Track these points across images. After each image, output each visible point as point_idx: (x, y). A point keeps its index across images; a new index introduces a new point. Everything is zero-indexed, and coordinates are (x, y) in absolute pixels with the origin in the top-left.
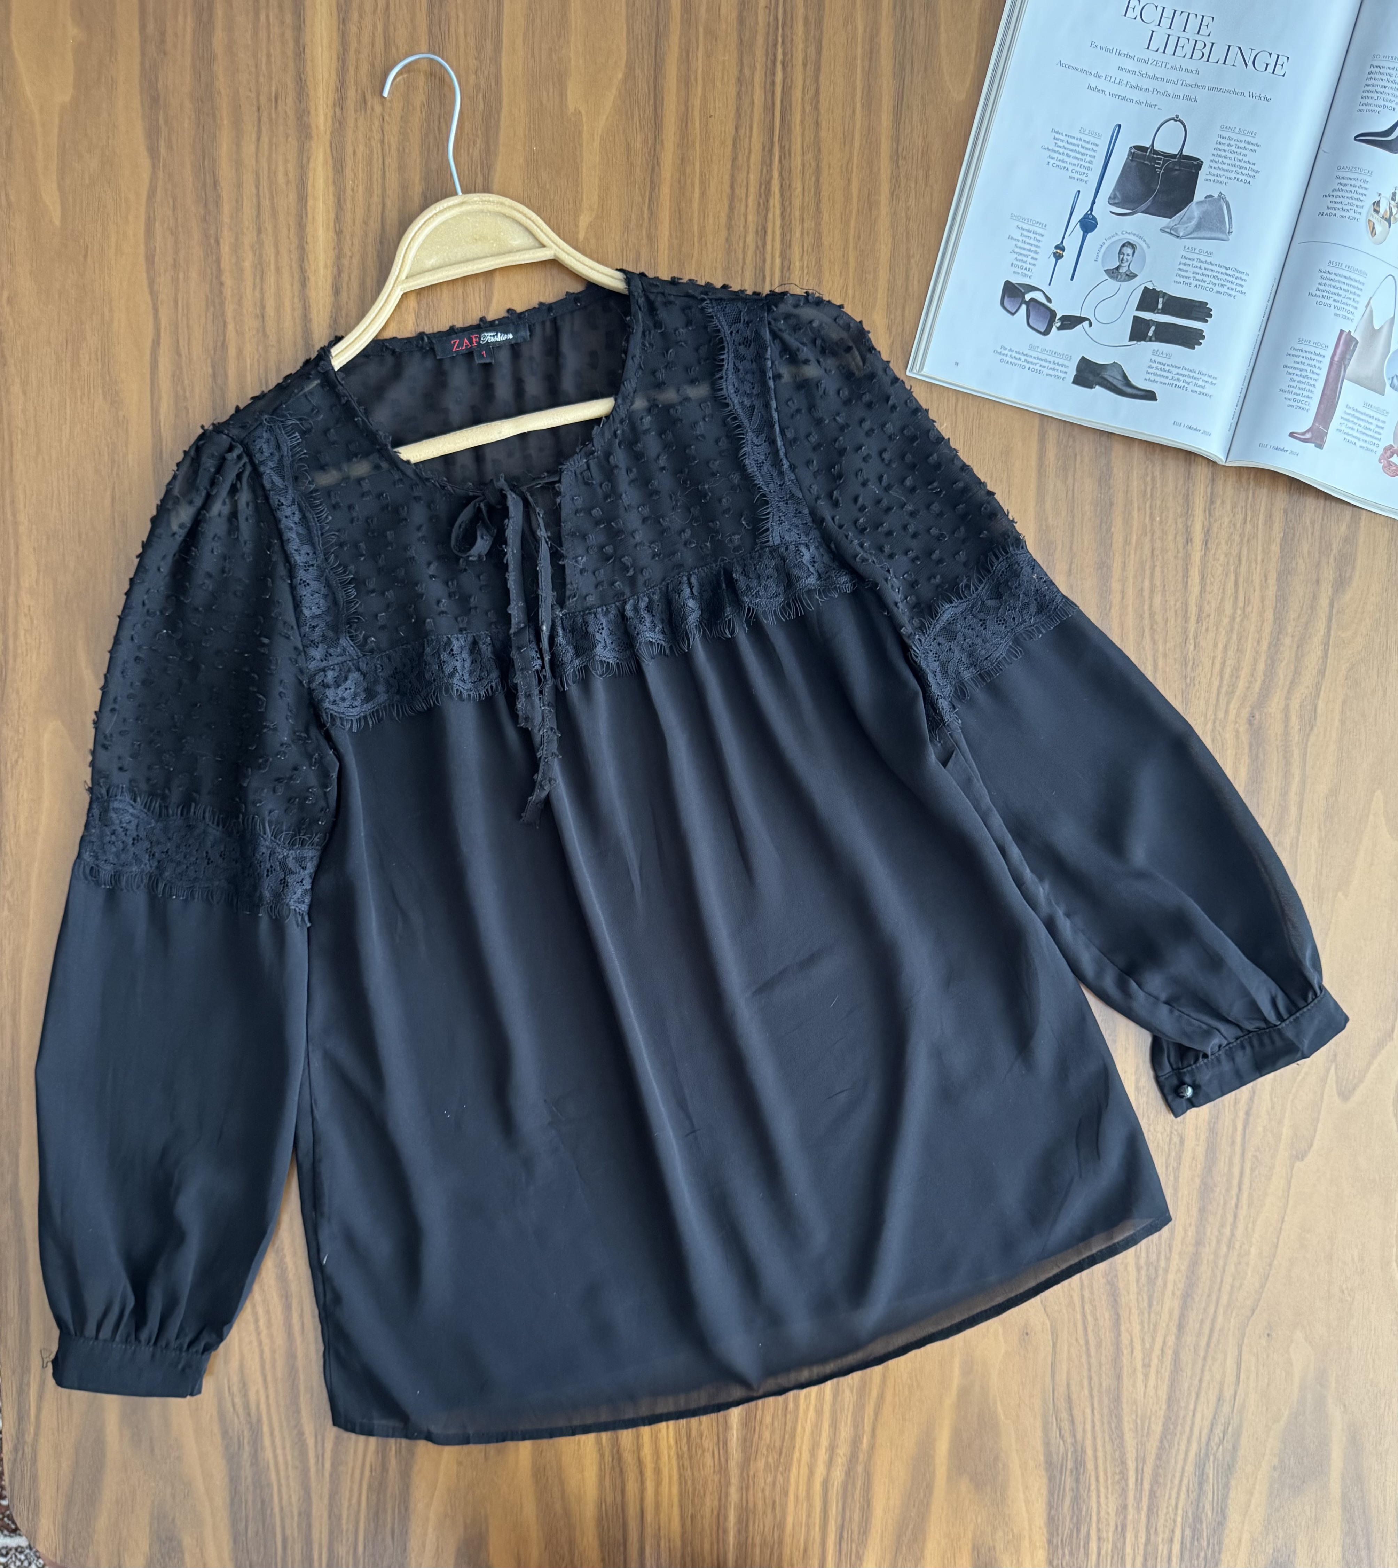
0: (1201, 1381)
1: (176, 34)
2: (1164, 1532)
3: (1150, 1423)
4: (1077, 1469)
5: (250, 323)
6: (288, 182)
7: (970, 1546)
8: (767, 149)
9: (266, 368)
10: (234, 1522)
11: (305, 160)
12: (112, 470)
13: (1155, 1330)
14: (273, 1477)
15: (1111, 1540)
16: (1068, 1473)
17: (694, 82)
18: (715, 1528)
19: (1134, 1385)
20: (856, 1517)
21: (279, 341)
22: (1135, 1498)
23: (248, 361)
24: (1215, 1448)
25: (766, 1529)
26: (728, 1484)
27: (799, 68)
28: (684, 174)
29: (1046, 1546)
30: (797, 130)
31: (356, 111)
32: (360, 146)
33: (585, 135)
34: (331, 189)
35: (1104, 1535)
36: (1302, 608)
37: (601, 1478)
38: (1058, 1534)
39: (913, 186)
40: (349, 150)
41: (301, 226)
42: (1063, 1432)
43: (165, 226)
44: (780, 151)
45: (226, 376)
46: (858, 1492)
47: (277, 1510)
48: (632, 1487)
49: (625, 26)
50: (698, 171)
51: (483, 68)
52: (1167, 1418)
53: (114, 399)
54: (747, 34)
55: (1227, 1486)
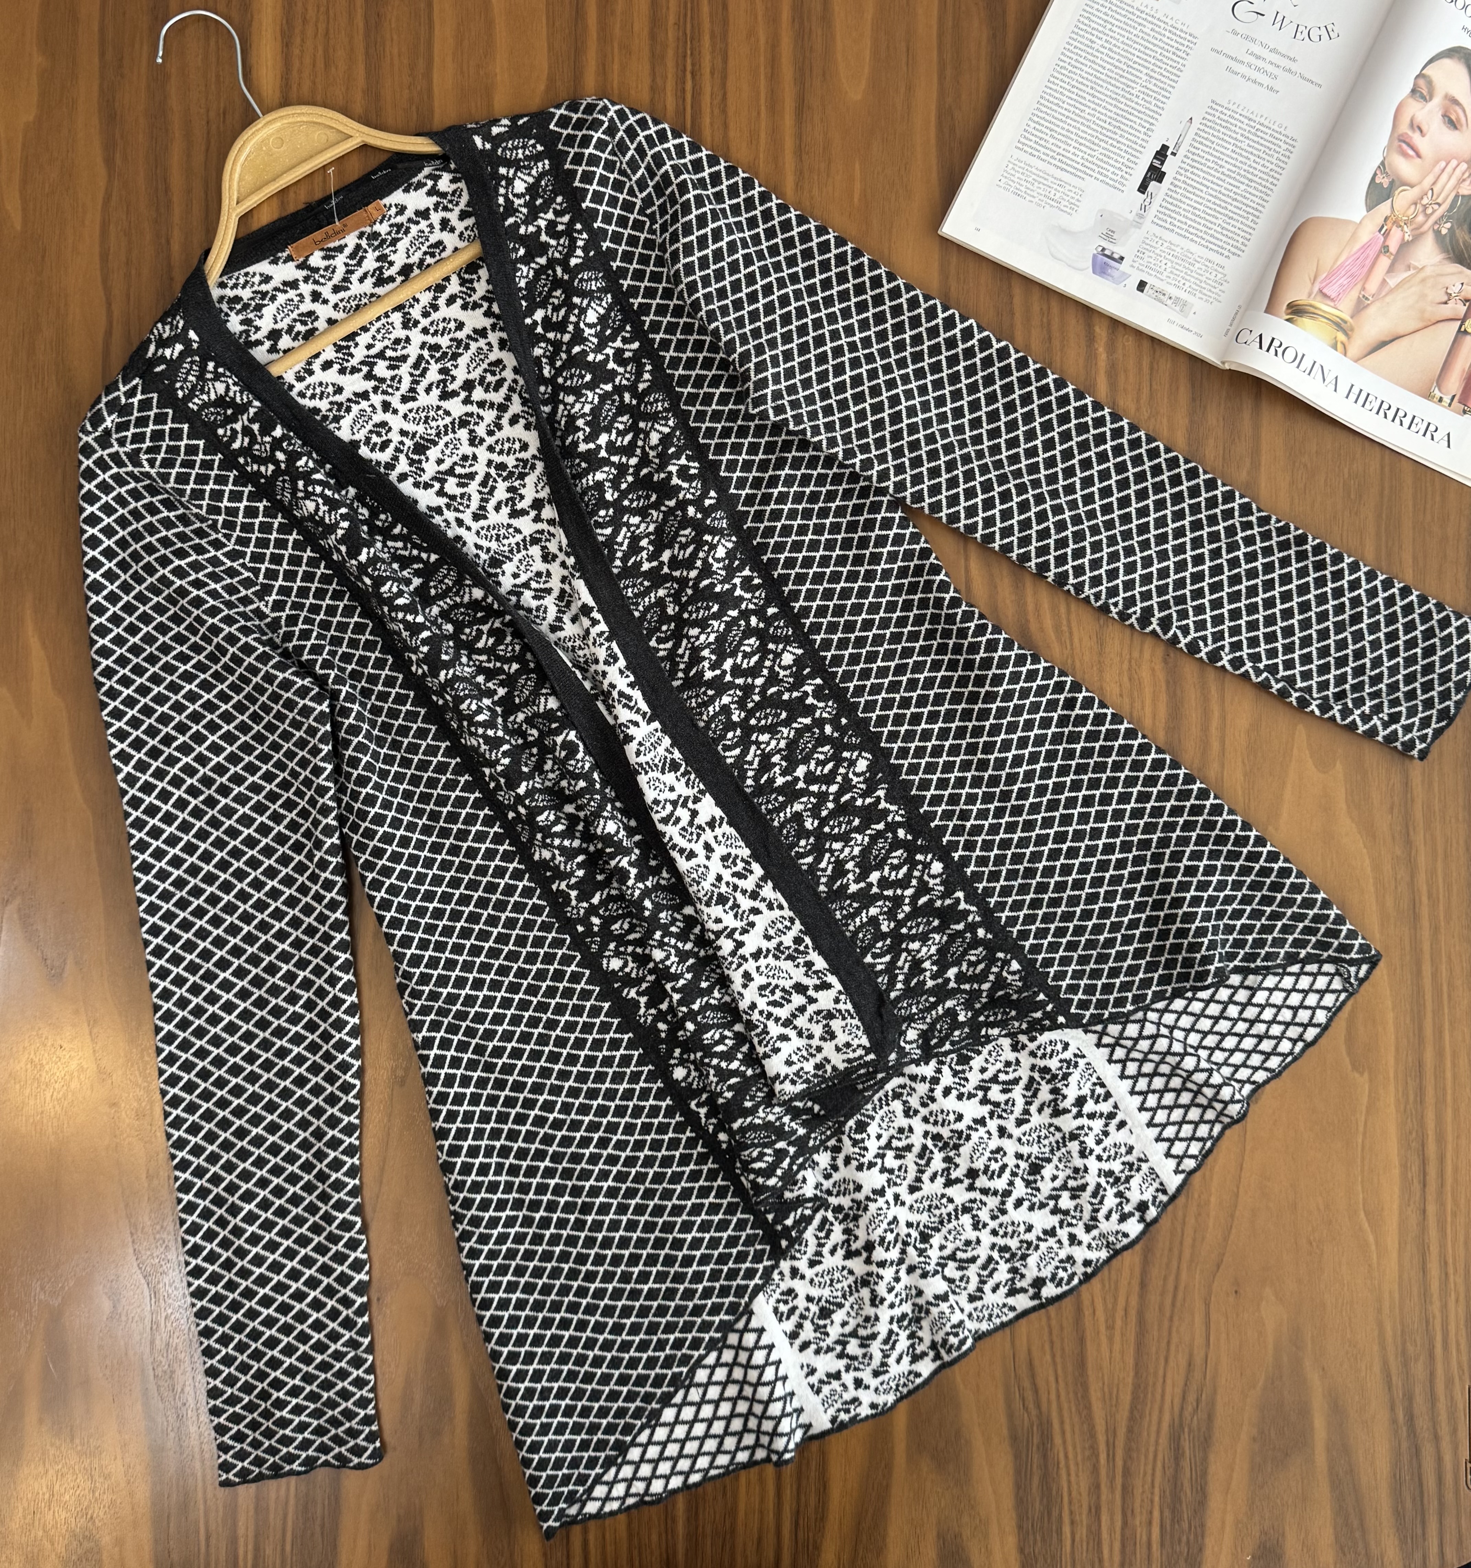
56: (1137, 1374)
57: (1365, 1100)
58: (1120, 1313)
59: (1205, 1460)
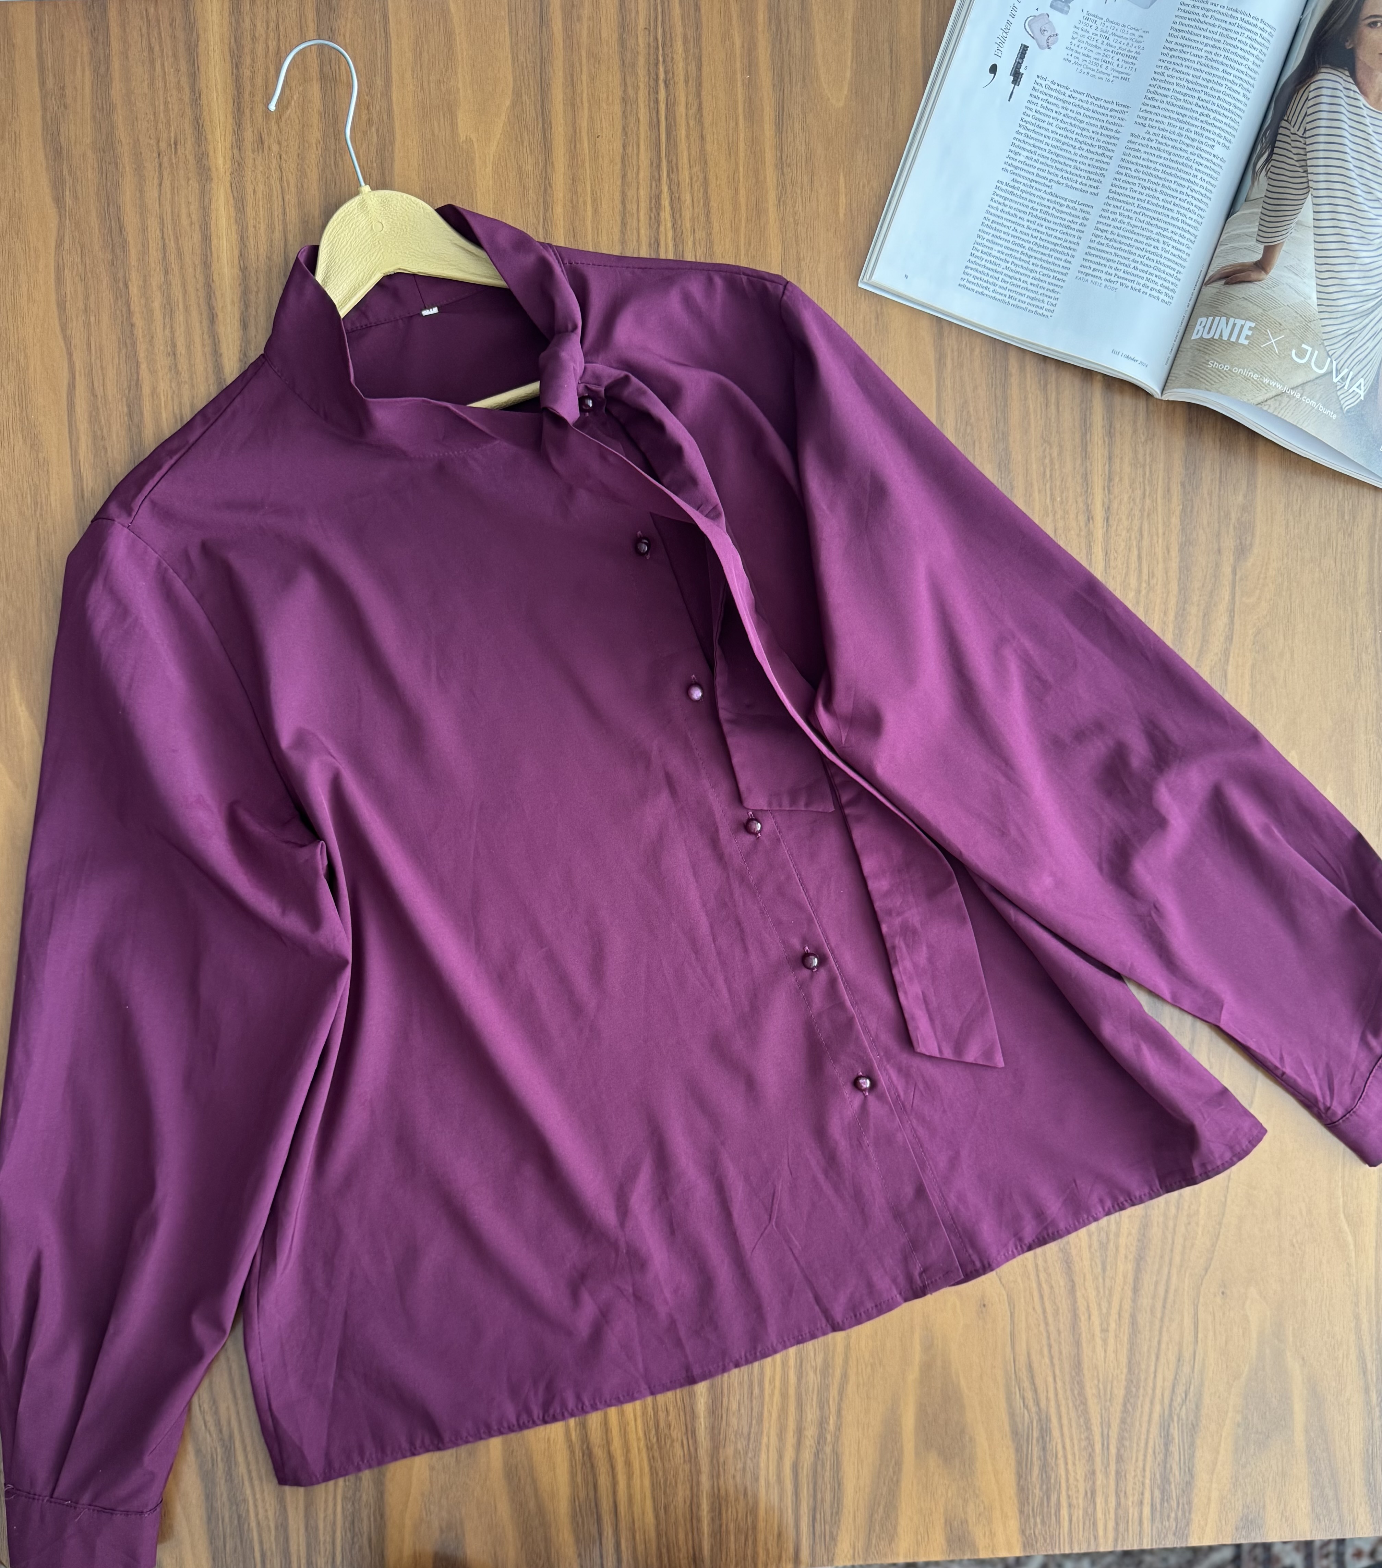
0: (1159, 1343)
1: (75, 88)
2: (1133, 1495)
3: (1112, 1388)
4: (1043, 1437)
5: (162, 361)
6: (191, 223)
7: (942, 1521)
8: (654, 165)
9: (180, 403)
10: (212, 1539)
11: (207, 200)
12: (35, 511)
13: (1110, 1295)
14: (248, 1492)
15: (1081, 1506)
16: (1035, 1441)
17: (580, 105)
18: (688, 1517)
19: (1094, 1351)
20: (828, 1497)
21: (191, 378)
22: (1103, 1463)
23: (163, 400)
24: (1178, 1409)
25: (740, 1516)
26: (699, 1472)
27: (681, 85)
28: (576, 192)
29: (1018, 1515)
30: (683, 146)
31: (253, 151)
32: (259, 184)
33: (477, 161)
34: (234, 227)
35: (1074, 1502)
36: (1205, 577)
37: (573, 1475)
38: (1028, 1503)
39: (799, 192)
40: (249, 190)
41: (206, 265)
42: (1026, 1401)
43: (75, 273)
44: (668, 166)
45: (142, 414)
46: (827, 1474)
47: (253, 1524)
48: (604, 1481)
49: (510, 56)
50: (589, 189)
51: (375, 102)
52: (1129, 1381)
53: (34, 443)
54: (629, 55)
55: (1192, 1445)
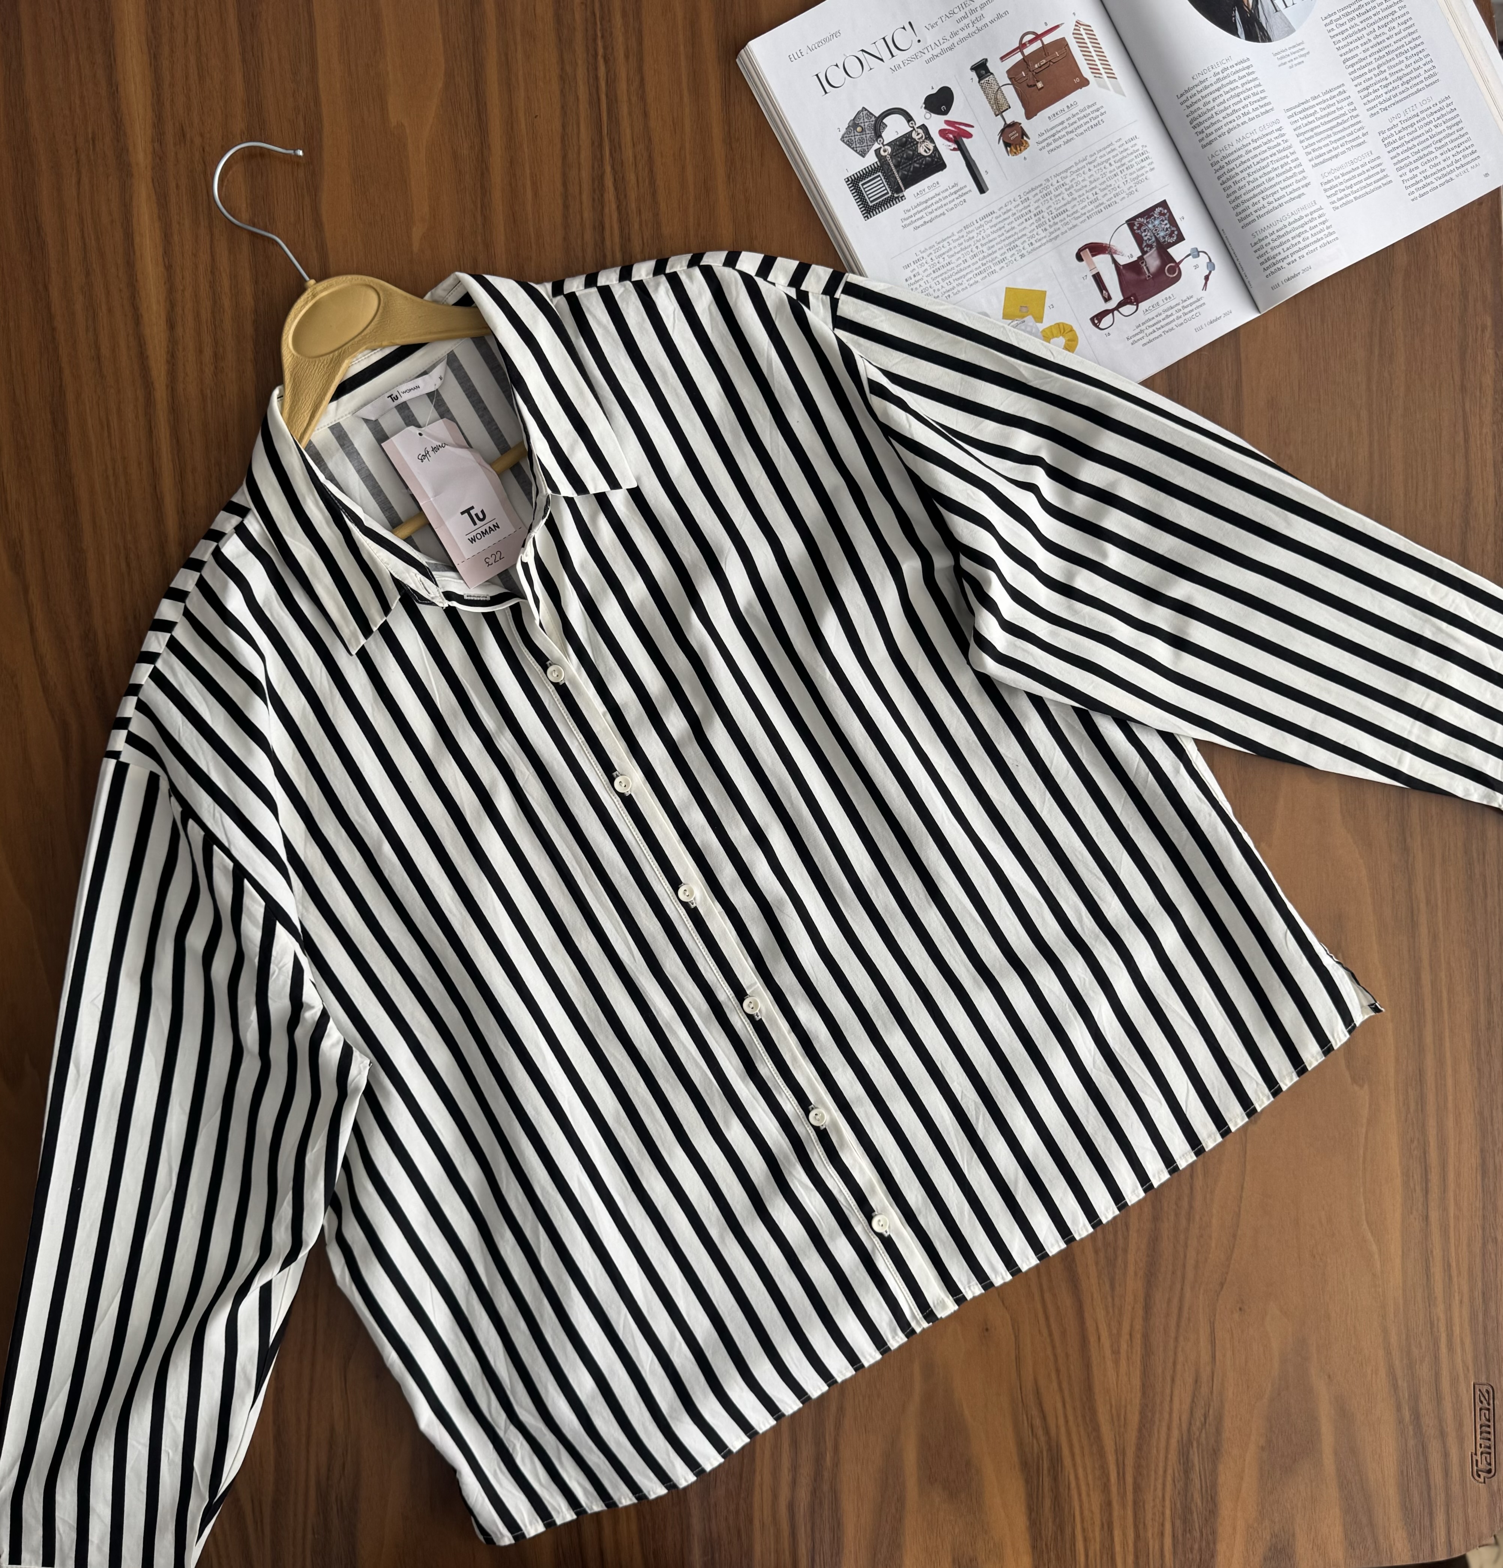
56: (1144, 1394)
57: (1365, 1112)
58: (1125, 1337)
59: (1214, 1472)
